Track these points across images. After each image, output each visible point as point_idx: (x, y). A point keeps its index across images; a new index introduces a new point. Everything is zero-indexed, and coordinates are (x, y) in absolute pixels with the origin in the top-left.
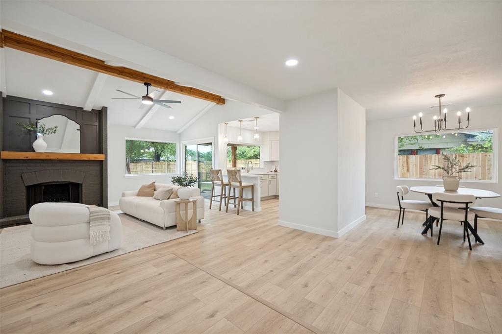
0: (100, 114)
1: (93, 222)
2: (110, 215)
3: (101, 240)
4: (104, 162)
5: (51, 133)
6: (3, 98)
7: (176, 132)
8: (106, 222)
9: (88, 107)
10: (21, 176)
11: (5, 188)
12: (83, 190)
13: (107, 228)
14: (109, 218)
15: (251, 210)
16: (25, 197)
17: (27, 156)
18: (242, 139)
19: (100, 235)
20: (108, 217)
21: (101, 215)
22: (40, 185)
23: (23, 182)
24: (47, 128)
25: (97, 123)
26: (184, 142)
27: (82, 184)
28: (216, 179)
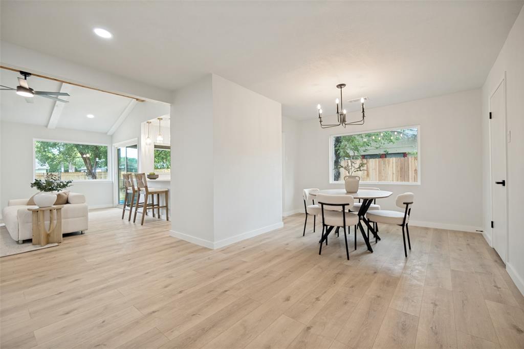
7: (107, 133)
15: (166, 219)
18: (162, 139)
26: (116, 145)
28: (128, 184)
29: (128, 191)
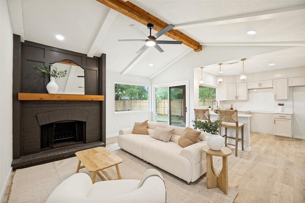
0: (100, 61)
4: (103, 102)
5: (62, 77)
6: (22, 43)
7: (149, 78)
9: (91, 55)
10: (36, 116)
11: (22, 128)
12: (87, 127)
16: (39, 136)
17: (41, 97)
22: (52, 124)
23: (38, 122)
24: (58, 71)
25: (97, 69)
27: (85, 122)
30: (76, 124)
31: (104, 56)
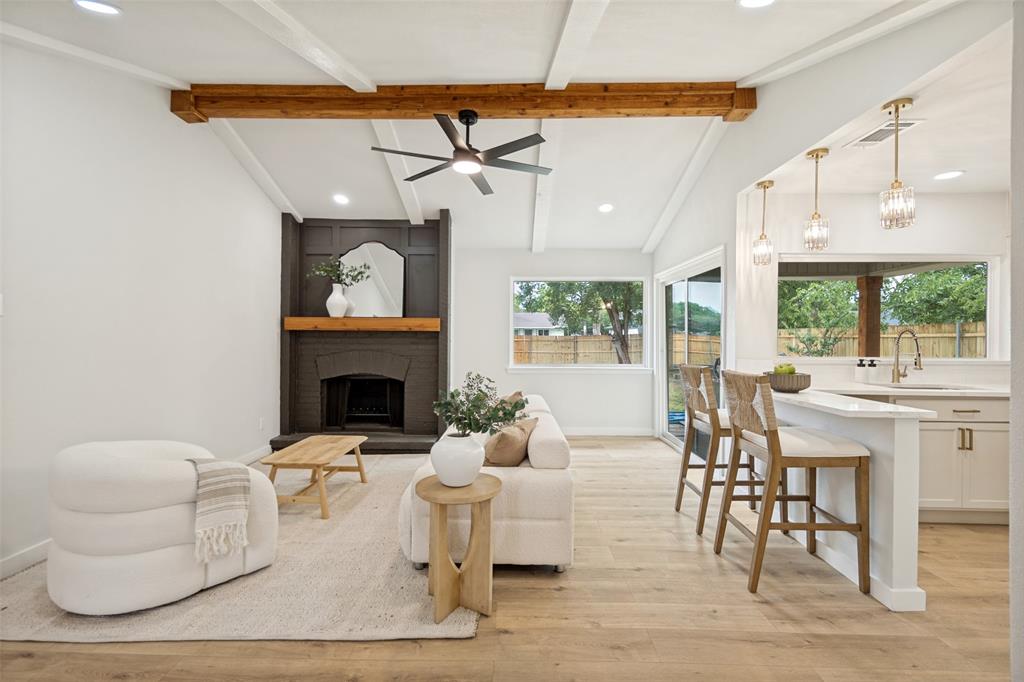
1: (206, 501)
2: (248, 481)
3: (224, 549)
6: (298, 224)
8: (239, 501)
9: (417, 220)
10: (316, 361)
12: (406, 395)
13: (242, 515)
14: (246, 490)
17: (316, 324)
19: (223, 537)
20: (245, 487)
21: (225, 482)
23: (318, 373)
26: (663, 278)
27: (402, 382)
28: (695, 402)
29: (697, 424)
30: (388, 385)
31: (445, 213)
